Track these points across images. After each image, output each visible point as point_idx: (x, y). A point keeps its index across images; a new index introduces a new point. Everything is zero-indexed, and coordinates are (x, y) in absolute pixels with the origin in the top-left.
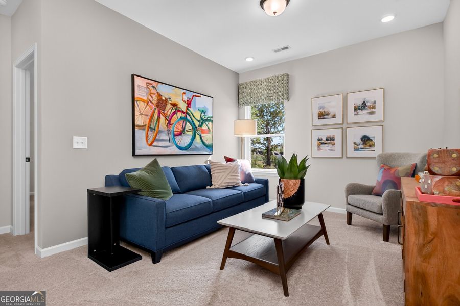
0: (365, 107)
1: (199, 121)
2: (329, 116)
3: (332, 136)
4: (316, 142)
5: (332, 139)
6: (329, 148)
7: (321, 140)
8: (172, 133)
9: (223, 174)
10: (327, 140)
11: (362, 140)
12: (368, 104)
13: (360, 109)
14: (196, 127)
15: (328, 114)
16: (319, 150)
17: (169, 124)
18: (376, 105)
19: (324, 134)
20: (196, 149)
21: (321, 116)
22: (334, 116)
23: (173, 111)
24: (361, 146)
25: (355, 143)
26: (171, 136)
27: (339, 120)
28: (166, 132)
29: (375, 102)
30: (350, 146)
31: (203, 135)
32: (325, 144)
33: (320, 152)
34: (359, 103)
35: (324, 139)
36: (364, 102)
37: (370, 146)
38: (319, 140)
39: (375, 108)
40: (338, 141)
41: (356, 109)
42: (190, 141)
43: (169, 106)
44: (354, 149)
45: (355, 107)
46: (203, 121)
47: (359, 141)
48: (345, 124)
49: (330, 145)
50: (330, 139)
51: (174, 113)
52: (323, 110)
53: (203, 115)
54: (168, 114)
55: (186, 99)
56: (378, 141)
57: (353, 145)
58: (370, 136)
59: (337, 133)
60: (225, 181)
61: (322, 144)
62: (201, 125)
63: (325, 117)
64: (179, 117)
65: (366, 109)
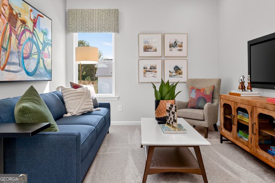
0: (176, 45)
1: (42, 44)
2: (152, 50)
3: (154, 66)
4: (142, 70)
5: (155, 68)
6: (152, 75)
7: (146, 68)
8: (21, 55)
9: (79, 100)
10: (151, 68)
11: (174, 69)
12: (178, 43)
13: (173, 47)
14: (40, 51)
15: (151, 48)
16: (145, 76)
17: (19, 43)
18: (183, 45)
19: (148, 64)
20: (41, 75)
21: (146, 49)
22: (155, 50)
23: (23, 29)
24: (174, 74)
25: (170, 72)
26: (21, 59)
27: (159, 53)
28: (17, 54)
29: (182, 43)
30: (167, 74)
31: (45, 59)
32: (149, 71)
33: (145, 78)
34: (173, 42)
35: (149, 68)
36: (176, 42)
37: (180, 74)
38: (144, 68)
39: (182, 47)
40: (159, 69)
41: (170, 47)
42: (35, 65)
43: (19, 23)
44: (170, 76)
45: (170, 44)
46: (45, 44)
47: (173, 70)
48: (163, 57)
49: (153, 73)
50: (153, 68)
51: (23, 32)
52: (147, 45)
53: (45, 37)
54: (19, 32)
55: (32, 18)
56: (184, 70)
57: (169, 73)
58: (180, 67)
59: (158, 63)
60: (82, 107)
61: (147, 71)
62: (43, 49)
63: (149, 50)
64: (27, 38)
65: (177, 47)
